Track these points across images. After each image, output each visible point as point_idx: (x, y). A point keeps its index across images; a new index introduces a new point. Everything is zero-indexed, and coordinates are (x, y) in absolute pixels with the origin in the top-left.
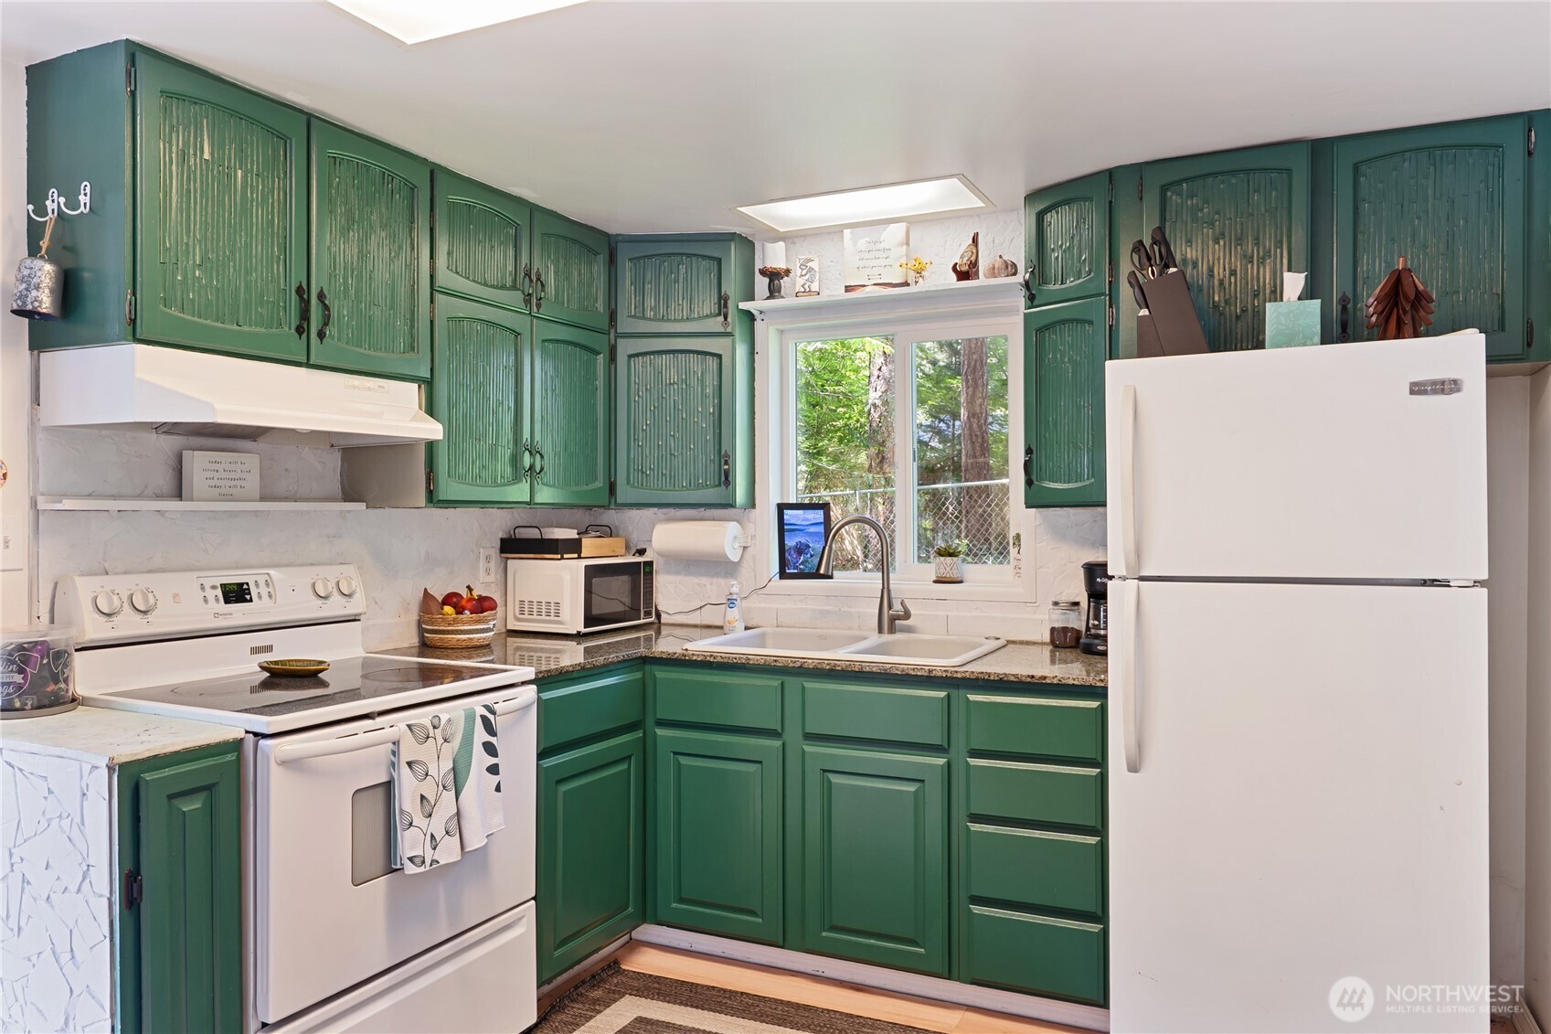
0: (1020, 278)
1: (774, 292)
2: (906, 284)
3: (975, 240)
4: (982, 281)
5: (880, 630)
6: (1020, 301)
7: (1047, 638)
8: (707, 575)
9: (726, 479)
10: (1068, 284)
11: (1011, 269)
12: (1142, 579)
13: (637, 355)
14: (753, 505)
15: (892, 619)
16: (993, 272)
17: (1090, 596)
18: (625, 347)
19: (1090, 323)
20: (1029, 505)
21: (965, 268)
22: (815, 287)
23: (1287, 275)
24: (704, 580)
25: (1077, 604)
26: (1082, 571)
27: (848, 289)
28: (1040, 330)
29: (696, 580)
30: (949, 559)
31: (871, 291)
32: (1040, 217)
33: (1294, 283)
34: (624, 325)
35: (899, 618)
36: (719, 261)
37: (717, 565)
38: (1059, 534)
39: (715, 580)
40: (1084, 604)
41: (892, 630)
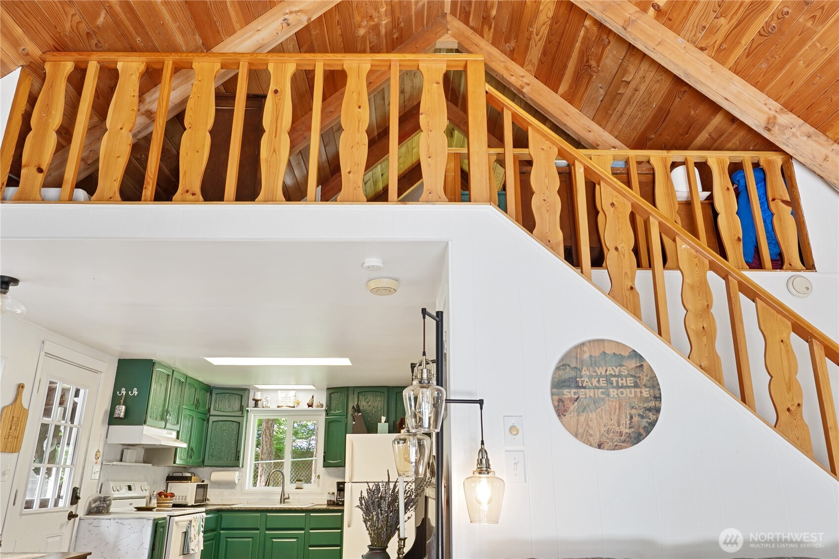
0: (324, 408)
1: (256, 405)
2: (294, 407)
3: (313, 397)
4: (314, 408)
5: (281, 503)
6: (324, 414)
7: (326, 503)
8: (225, 489)
9: (238, 459)
10: (336, 412)
11: (322, 406)
12: (352, 482)
13: (215, 421)
14: (243, 467)
15: (283, 500)
16: (318, 406)
17: (338, 490)
18: (212, 419)
19: (341, 422)
20: (324, 466)
21: (310, 404)
22: (269, 405)
23: (382, 417)
24: (224, 490)
25: (334, 493)
26: (336, 484)
27: (278, 407)
28: (329, 422)
29: (221, 490)
30: (300, 482)
31: (284, 408)
32: (330, 394)
33: (383, 419)
34: (212, 412)
35: (286, 499)
36: (242, 396)
37: (231, 485)
38: (330, 475)
39: (227, 490)
40: (336, 494)
41: (284, 503)
